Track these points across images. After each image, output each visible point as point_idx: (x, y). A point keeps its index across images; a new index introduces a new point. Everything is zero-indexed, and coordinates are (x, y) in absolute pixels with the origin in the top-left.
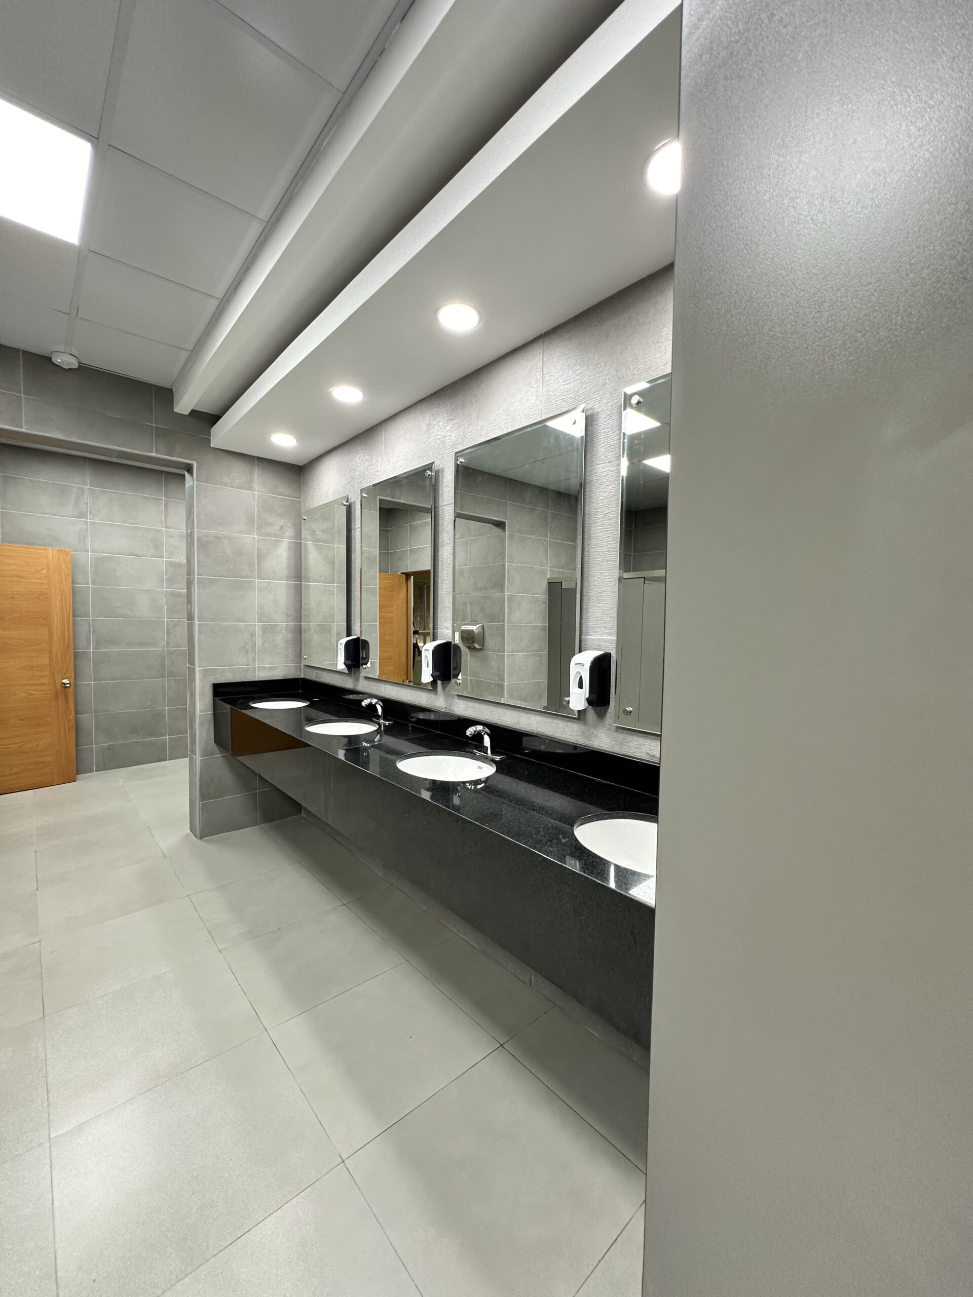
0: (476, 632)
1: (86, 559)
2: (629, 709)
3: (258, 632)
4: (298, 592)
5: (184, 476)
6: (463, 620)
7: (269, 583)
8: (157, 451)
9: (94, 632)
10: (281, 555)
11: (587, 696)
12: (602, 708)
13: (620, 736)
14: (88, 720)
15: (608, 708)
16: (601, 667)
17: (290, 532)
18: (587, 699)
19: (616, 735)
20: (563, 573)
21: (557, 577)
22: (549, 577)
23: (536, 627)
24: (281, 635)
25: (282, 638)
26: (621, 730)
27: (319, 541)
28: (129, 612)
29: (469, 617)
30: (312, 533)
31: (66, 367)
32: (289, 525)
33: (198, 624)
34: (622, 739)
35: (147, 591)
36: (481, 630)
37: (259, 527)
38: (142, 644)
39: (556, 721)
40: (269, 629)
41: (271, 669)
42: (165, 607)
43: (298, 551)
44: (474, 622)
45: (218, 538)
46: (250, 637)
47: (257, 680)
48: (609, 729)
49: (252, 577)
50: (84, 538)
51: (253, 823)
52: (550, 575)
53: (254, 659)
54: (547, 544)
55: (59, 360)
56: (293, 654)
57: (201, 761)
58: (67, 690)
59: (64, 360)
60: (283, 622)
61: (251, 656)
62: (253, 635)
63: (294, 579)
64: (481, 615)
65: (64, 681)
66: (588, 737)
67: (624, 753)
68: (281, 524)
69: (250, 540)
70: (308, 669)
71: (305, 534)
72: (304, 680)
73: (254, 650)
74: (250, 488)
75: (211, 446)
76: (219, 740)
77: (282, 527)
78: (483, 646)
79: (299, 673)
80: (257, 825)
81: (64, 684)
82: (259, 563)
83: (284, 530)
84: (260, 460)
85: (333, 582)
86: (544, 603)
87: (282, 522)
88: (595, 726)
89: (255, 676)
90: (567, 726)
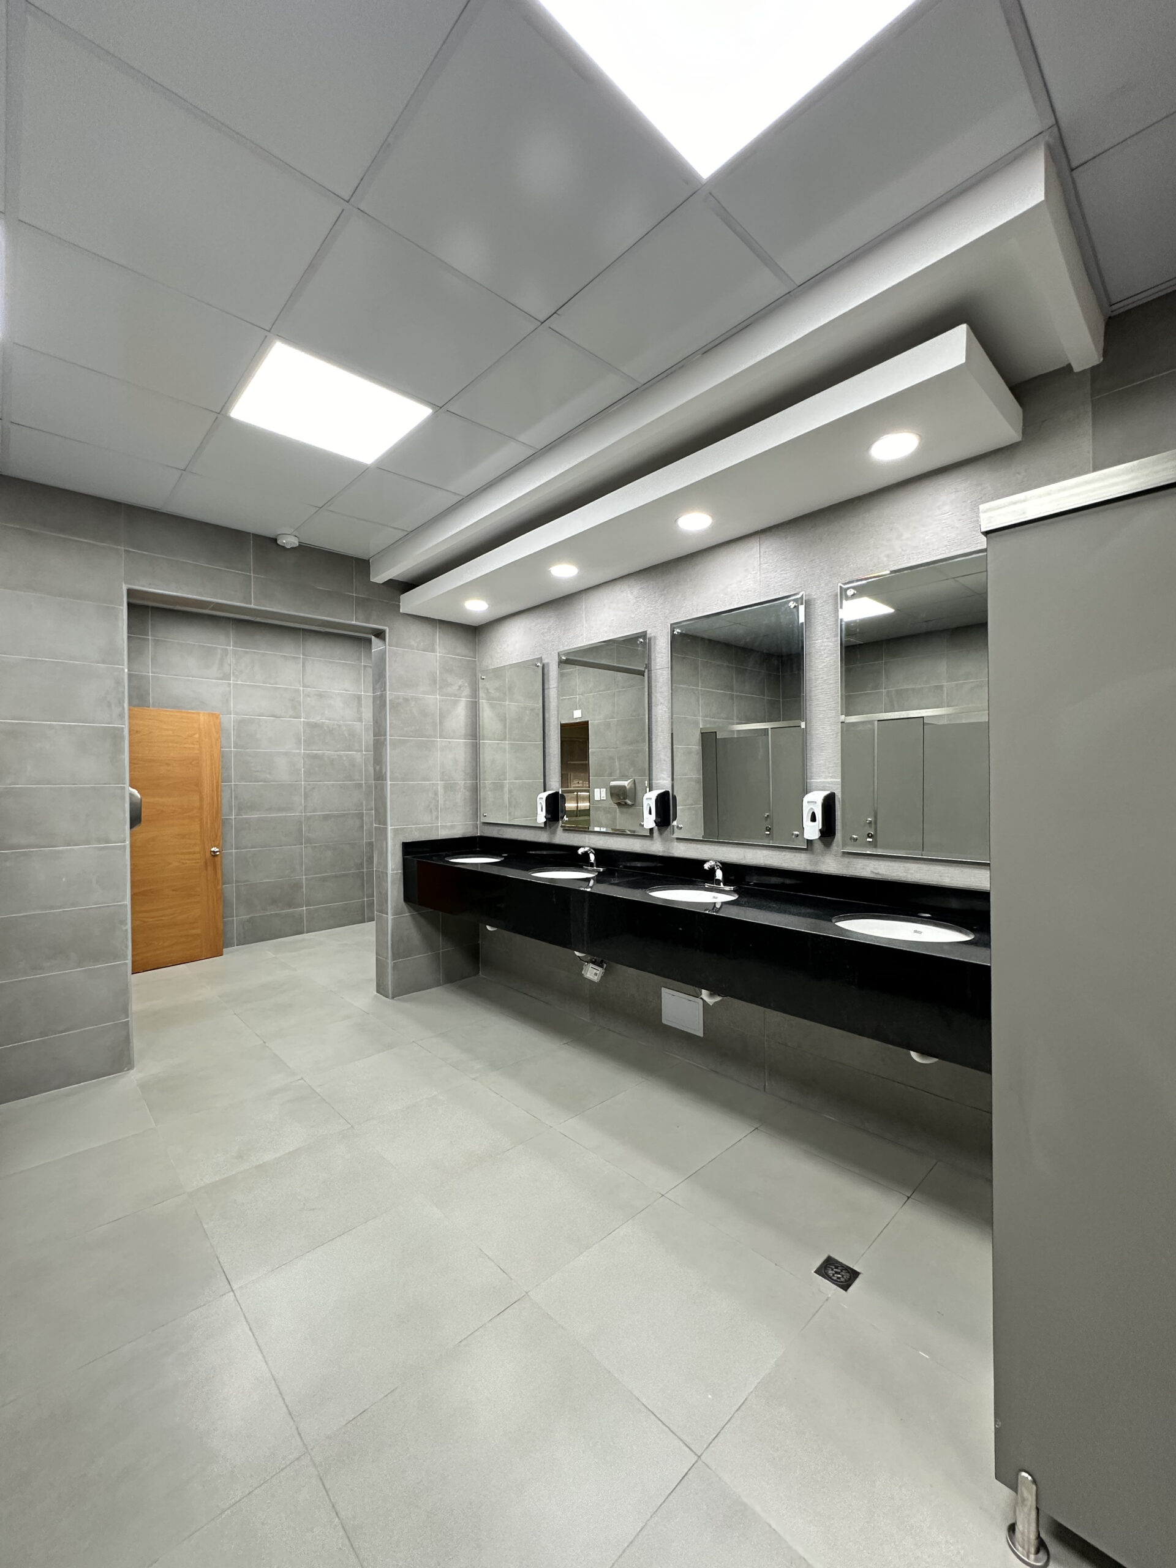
0: (627, 787)
1: (229, 721)
2: (855, 837)
3: (441, 790)
4: (475, 750)
5: (370, 641)
6: (611, 775)
7: (449, 742)
8: (357, 619)
9: (236, 798)
10: (460, 714)
11: (820, 827)
12: (829, 839)
13: (846, 860)
14: (230, 890)
15: (834, 838)
16: (829, 804)
17: (467, 691)
18: (820, 830)
19: (842, 859)
20: (715, 722)
21: (709, 727)
22: (701, 727)
23: (690, 779)
24: (460, 794)
25: (461, 796)
26: (846, 855)
27: (493, 699)
28: (268, 776)
29: (618, 772)
30: (486, 692)
31: (288, 547)
32: (466, 684)
33: (391, 784)
34: (849, 862)
35: (286, 754)
36: (633, 786)
37: (441, 688)
38: (281, 810)
39: (784, 853)
40: (450, 787)
41: (452, 827)
42: (303, 770)
43: (474, 709)
44: (623, 777)
45: (406, 700)
46: (433, 796)
47: (439, 838)
48: (836, 856)
49: (435, 737)
50: (227, 701)
51: (437, 984)
52: (703, 725)
53: (437, 818)
54: (699, 693)
55: (284, 541)
56: (471, 812)
57: (392, 919)
58: (216, 859)
59: (289, 541)
60: (461, 780)
61: (435, 814)
62: (436, 794)
63: (471, 738)
64: (632, 769)
65: (213, 849)
66: (816, 864)
67: (851, 873)
68: (459, 684)
69: (433, 700)
70: (487, 827)
71: (482, 694)
72: (480, 837)
73: (437, 808)
74: (433, 651)
75: (401, 611)
76: (407, 898)
77: (460, 687)
78: (635, 801)
79: (475, 831)
80: (440, 985)
81: (214, 852)
82: (441, 722)
83: (462, 689)
84: (443, 623)
85: (504, 739)
86: (698, 754)
87: (460, 682)
88: (823, 854)
89: (438, 835)
90: (795, 856)
